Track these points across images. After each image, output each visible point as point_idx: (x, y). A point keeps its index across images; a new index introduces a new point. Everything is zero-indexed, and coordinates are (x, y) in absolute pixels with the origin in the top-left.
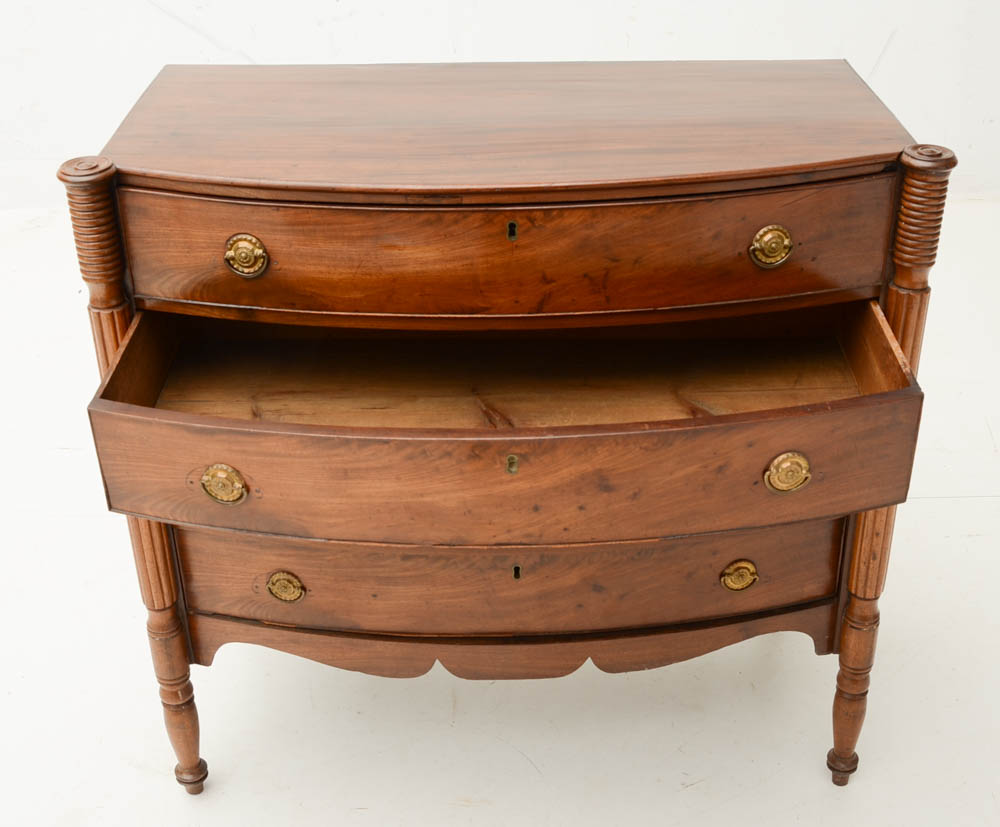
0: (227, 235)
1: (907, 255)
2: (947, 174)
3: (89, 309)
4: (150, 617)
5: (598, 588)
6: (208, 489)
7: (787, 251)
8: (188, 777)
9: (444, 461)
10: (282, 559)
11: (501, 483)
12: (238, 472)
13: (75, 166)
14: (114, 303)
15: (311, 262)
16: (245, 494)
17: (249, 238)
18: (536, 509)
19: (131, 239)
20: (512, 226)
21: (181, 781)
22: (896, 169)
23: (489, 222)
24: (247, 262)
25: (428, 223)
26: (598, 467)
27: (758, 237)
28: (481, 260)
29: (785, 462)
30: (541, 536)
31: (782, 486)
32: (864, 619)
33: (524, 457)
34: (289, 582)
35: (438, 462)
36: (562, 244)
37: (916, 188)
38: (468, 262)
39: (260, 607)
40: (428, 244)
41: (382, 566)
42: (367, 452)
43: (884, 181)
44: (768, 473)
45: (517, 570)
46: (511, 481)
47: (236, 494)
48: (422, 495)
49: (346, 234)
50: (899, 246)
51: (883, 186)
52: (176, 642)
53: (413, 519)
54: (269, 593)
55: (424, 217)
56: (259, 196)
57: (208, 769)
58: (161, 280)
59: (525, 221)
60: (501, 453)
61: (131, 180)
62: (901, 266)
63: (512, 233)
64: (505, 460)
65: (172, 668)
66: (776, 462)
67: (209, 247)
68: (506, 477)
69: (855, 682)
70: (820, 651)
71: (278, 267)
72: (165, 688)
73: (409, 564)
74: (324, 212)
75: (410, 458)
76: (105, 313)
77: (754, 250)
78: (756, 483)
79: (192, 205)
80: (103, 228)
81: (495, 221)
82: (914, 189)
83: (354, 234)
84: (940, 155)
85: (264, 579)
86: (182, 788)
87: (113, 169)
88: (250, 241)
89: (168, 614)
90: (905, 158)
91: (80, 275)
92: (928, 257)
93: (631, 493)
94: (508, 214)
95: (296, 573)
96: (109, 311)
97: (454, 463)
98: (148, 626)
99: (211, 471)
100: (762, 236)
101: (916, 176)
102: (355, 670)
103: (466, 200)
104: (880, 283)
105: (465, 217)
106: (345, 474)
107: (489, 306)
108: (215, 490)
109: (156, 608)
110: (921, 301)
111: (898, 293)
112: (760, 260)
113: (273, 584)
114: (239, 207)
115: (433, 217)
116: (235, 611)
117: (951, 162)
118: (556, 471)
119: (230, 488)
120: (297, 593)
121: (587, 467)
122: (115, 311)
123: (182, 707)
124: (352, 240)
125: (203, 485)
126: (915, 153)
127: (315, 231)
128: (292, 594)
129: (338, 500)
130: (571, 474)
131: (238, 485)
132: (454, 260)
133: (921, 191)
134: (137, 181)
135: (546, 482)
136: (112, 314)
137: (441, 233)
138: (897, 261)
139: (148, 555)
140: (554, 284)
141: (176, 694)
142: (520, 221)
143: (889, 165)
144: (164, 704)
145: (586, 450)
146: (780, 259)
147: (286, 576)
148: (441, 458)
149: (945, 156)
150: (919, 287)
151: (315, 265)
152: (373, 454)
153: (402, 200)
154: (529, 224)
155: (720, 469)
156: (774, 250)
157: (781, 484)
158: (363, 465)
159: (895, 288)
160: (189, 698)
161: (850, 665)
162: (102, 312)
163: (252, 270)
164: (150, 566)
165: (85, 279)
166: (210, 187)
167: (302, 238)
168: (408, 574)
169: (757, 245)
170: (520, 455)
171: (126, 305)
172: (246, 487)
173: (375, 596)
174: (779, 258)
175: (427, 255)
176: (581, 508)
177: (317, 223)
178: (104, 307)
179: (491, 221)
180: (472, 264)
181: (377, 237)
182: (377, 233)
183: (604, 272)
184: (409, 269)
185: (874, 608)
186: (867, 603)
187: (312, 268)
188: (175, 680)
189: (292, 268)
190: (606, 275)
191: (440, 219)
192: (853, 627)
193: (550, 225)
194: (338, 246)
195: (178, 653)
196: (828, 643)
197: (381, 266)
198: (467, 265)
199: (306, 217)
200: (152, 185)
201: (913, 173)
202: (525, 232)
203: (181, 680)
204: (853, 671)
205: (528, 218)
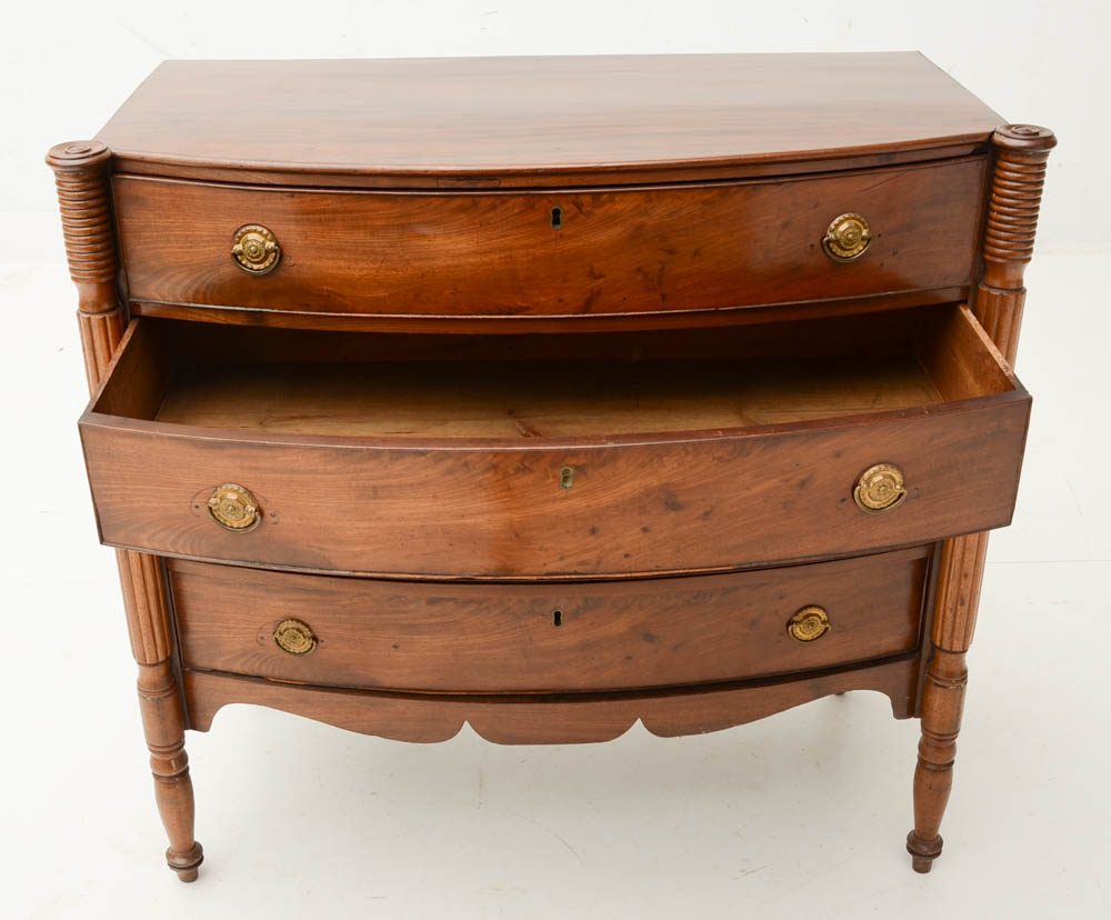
0: (234, 226)
1: (1000, 248)
2: (1045, 155)
3: (78, 315)
4: (142, 673)
5: (649, 638)
6: (216, 514)
7: (865, 243)
8: (181, 861)
9: (489, 475)
10: (290, 604)
11: (555, 500)
12: (251, 493)
13: (66, 149)
14: (106, 306)
15: (329, 255)
16: (259, 518)
17: (260, 229)
18: (593, 531)
19: (127, 234)
20: (556, 213)
21: (173, 866)
22: (987, 153)
23: (530, 206)
24: (257, 257)
25: (461, 209)
26: (664, 481)
27: (832, 226)
28: (522, 252)
29: (877, 475)
30: (599, 563)
31: (874, 504)
32: (951, 675)
33: (580, 469)
34: (299, 630)
35: (481, 477)
36: (613, 233)
37: (1011, 172)
38: (507, 253)
39: (266, 661)
40: (461, 233)
41: (404, 612)
42: (398, 467)
43: (974, 164)
44: (858, 488)
45: (557, 615)
46: (566, 498)
47: (248, 519)
48: (462, 517)
49: (369, 223)
50: (991, 240)
51: (973, 170)
52: (169, 702)
53: (451, 545)
54: (275, 643)
55: (458, 202)
56: (272, 182)
57: (204, 853)
58: (159, 282)
59: (571, 206)
60: (554, 465)
61: (127, 166)
62: (991, 262)
63: (556, 221)
64: (560, 473)
65: (164, 734)
66: (866, 475)
67: (214, 241)
68: (560, 493)
69: (939, 750)
70: (898, 715)
71: (292, 262)
72: (155, 756)
73: (435, 609)
74: (344, 198)
75: (450, 472)
76: (96, 319)
77: (828, 242)
78: (843, 500)
79: (196, 193)
80: (96, 220)
81: (537, 206)
82: (1008, 173)
83: (379, 223)
84: (1037, 134)
85: (271, 628)
86: (174, 874)
87: (108, 153)
88: (261, 233)
89: (161, 670)
90: (997, 138)
91: (69, 275)
92: (1024, 253)
93: (702, 512)
95: (307, 621)
96: (101, 316)
97: (500, 477)
98: (139, 684)
99: (220, 492)
100: (837, 226)
101: (1010, 158)
102: (371, 734)
103: (504, 184)
104: (969, 284)
105: (504, 202)
106: (375, 492)
107: (530, 305)
108: (223, 516)
109: (148, 662)
110: (1016, 303)
111: (989, 293)
112: (834, 254)
113: (281, 634)
114: (247, 193)
115: (468, 202)
116: (237, 667)
117: (1050, 142)
118: (617, 486)
119: (242, 512)
120: (308, 644)
121: (653, 481)
122: (107, 316)
123: (175, 779)
124: (374, 230)
125: (210, 509)
126: (1008, 133)
127: (334, 220)
128: (302, 645)
129: (366, 524)
130: (635, 490)
131: (251, 508)
132: (490, 252)
133: (1016, 175)
134: (135, 167)
135: (606, 499)
136: (104, 320)
137: (476, 221)
138: (988, 257)
139: (140, 601)
140: (603, 280)
141: (168, 764)
142: (565, 207)
143: (979, 146)
144: (155, 776)
145: (652, 461)
146: (858, 250)
147: (295, 625)
148: (487, 470)
149: (1042, 135)
150: (1014, 286)
151: (332, 259)
152: (408, 468)
153: (432, 184)
154: (576, 210)
155: (803, 484)
156: (851, 242)
157: (872, 501)
158: (395, 481)
159: (985, 289)
160: (183, 769)
161: (935, 730)
162: (92, 317)
163: (262, 266)
164: (142, 613)
165: (74, 279)
166: (217, 172)
167: (319, 228)
168: (433, 620)
169: (831, 236)
170: (576, 467)
171: (119, 310)
172: (260, 511)
173: (395, 647)
174: (855, 252)
175: (459, 246)
176: (645, 530)
177: (335, 211)
178: (95, 311)
179: (533, 207)
180: (511, 257)
181: (403, 226)
182: (403, 221)
183: (660, 266)
184: (440, 263)
185: (961, 663)
186: (953, 657)
187: (330, 263)
188: (168, 746)
189: (308, 263)
190: (662, 269)
191: (475, 205)
192: (938, 685)
193: (598, 212)
194: (360, 236)
195: (171, 715)
196: (909, 706)
197: (407, 260)
198: (505, 258)
199: (323, 204)
200: (151, 171)
201: (1006, 154)
202: (571, 219)
203: (175, 747)
204: (936, 737)
205: (575, 204)
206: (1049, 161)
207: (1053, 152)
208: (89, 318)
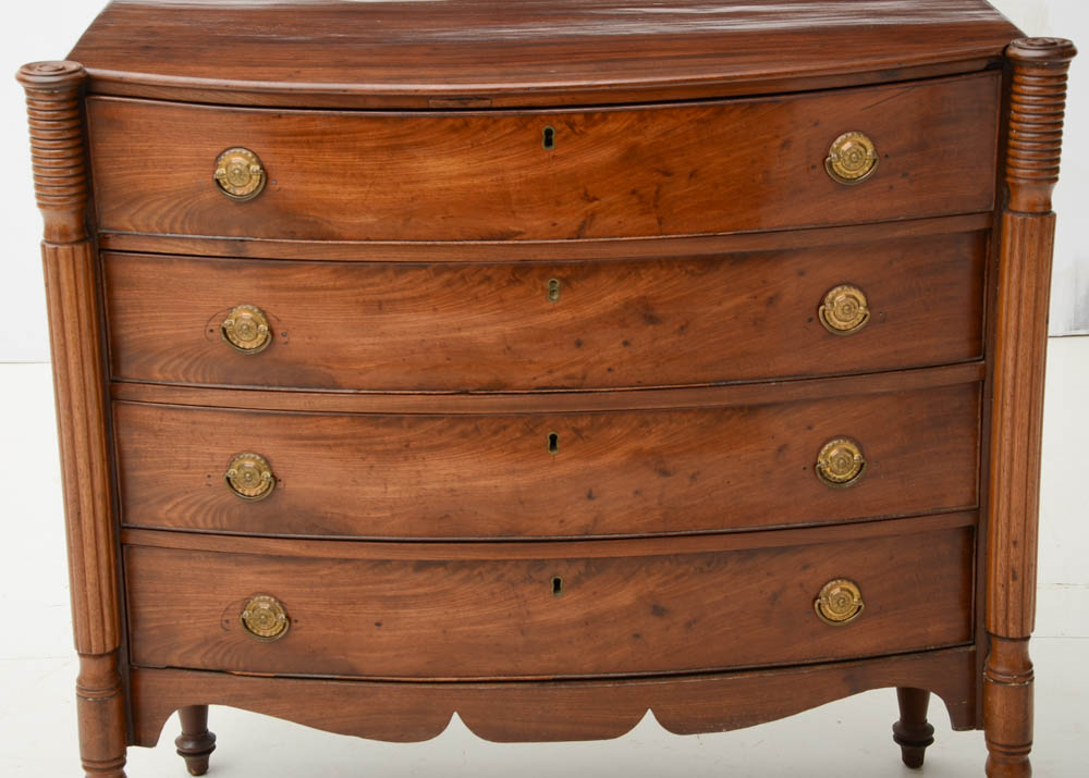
1: (1021, 169)
2: (1066, 65)
3: (43, 246)
5: (658, 611)
6: (229, 335)
9: (482, 287)
10: (263, 578)
11: (542, 312)
12: (264, 313)
15: (316, 179)
16: (270, 338)
17: (244, 152)
18: (579, 344)
19: (99, 160)
20: (549, 133)
22: (1000, 65)
23: (521, 127)
26: (642, 293)
27: (835, 145)
28: (514, 173)
29: (840, 296)
30: (584, 378)
31: (841, 325)
33: (565, 281)
35: (475, 290)
36: (605, 154)
37: (1028, 86)
38: (499, 175)
39: (229, 651)
40: (451, 155)
42: (402, 281)
43: (986, 80)
44: (822, 308)
45: (557, 583)
46: (553, 310)
47: (260, 338)
48: (459, 329)
49: (358, 145)
50: (1011, 161)
52: (113, 705)
54: (241, 626)
55: (449, 122)
58: (132, 211)
59: (563, 126)
60: (543, 276)
62: (1013, 184)
63: (549, 142)
64: (547, 285)
65: (105, 744)
66: (830, 296)
67: (196, 165)
68: (547, 305)
71: (277, 187)
72: (92, 775)
75: (449, 284)
76: (63, 250)
77: (831, 162)
78: (810, 320)
81: (529, 127)
82: (1025, 88)
83: (368, 144)
84: (1055, 44)
85: (237, 609)
89: (107, 663)
90: (1011, 50)
91: (34, 201)
92: (1049, 170)
93: (677, 327)
94: (544, 118)
95: (280, 597)
97: (493, 289)
99: (235, 313)
100: (839, 145)
102: (347, 732)
104: (992, 207)
105: (495, 122)
106: (380, 306)
107: (522, 229)
108: (236, 336)
109: (94, 652)
111: (1012, 221)
116: (196, 661)
117: (1069, 51)
118: (600, 298)
119: (254, 332)
120: (280, 625)
121: (632, 294)
124: (364, 152)
125: (225, 331)
126: (1024, 44)
127: (322, 142)
129: (371, 340)
130: (615, 302)
131: (264, 328)
132: (482, 174)
133: (1032, 89)
135: (590, 311)
136: (73, 252)
137: (468, 141)
138: (1008, 180)
140: (596, 203)
142: (557, 127)
145: (630, 273)
148: (481, 283)
149: (1059, 45)
150: (1041, 210)
151: (321, 183)
152: (410, 282)
154: (569, 130)
155: (771, 301)
157: (839, 323)
158: (398, 295)
159: (1009, 217)
162: (60, 248)
165: (40, 205)
168: (420, 591)
170: (562, 279)
172: (272, 331)
173: (378, 624)
174: (862, 173)
175: (450, 168)
176: (626, 343)
178: (63, 241)
179: (524, 127)
180: (503, 179)
181: (393, 148)
183: (655, 188)
184: (430, 186)
187: (317, 188)
188: (108, 762)
189: (294, 188)
190: (658, 192)
191: (466, 126)
192: (997, 682)
193: (592, 132)
194: (349, 159)
195: (114, 721)
197: (398, 184)
198: (497, 180)
201: (1022, 67)
202: (564, 139)
203: (115, 763)
205: (567, 123)
208: (56, 249)
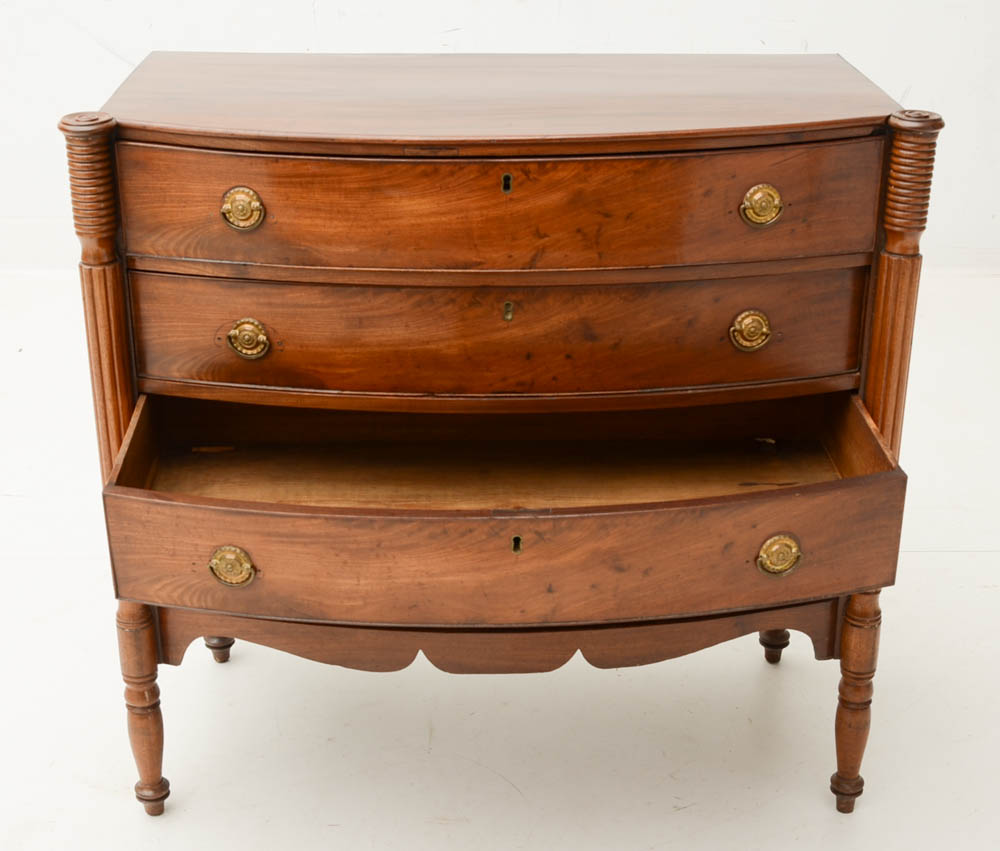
0: (224, 188)
2: (935, 135)
3: (81, 267)
7: (777, 211)
8: (148, 793)
13: (77, 118)
14: (106, 259)
15: (307, 215)
19: (127, 195)
20: (507, 179)
21: (141, 799)
22: (883, 132)
23: (484, 173)
24: (245, 215)
25: (425, 175)
27: (748, 195)
28: (477, 213)
32: (865, 615)
36: (556, 198)
37: (905, 150)
40: (423, 196)
43: (872, 144)
44: (732, 329)
50: (889, 211)
51: (873, 149)
52: (145, 635)
56: (258, 149)
57: (170, 788)
58: (153, 238)
59: (520, 173)
61: (130, 134)
62: (891, 231)
63: (507, 187)
65: (140, 665)
69: (858, 689)
70: (820, 656)
72: (130, 687)
74: (322, 163)
76: (97, 270)
77: (745, 209)
79: (190, 158)
80: (101, 182)
82: (902, 152)
83: (352, 186)
84: (927, 117)
86: (141, 806)
87: (113, 122)
88: (247, 194)
90: (893, 121)
91: (74, 230)
92: (918, 221)
94: (502, 166)
96: (100, 268)
98: (118, 616)
101: (904, 138)
103: (463, 152)
104: (872, 250)
105: (461, 169)
107: (482, 260)
110: (913, 267)
111: (889, 259)
112: (750, 219)
114: (237, 159)
115: (430, 169)
117: (938, 124)
122: (107, 268)
123: (147, 712)
124: (348, 193)
126: (903, 116)
133: (909, 153)
134: (137, 135)
136: (104, 271)
137: (437, 185)
138: (887, 226)
140: (547, 239)
141: (142, 694)
142: (514, 174)
143: (878, 128)
144: (128, 706)
146: (771, 217)
149: (931, 118)
150: (911, 252)
151: (311, 218)
153: (399, 152)
154: (524, 177)
156: (763, 209)
159: (886, 255)
160: (154, 702)
161: (852, 669)
162: (94, 268)
163: (247, 224)
165: (78, 233)
166: (209, 140)
167: (299, 190)
169: (748, 203)
171: (117, 264)
177: (314, 175)
178: (97, 263)
179: (486, 173)
180: (466, 217)
181: (373, 189)
182: (374, 184)
183: (596, 227)
184: (404, 222)
185: (874, 603)
186: (867, 598)
187: (308, 221)
188: (143, 677)
189: (288, 221)
190: (599, 230)
191: (436, 171)
192: (855, 626)
193: (544, 179)
194: (335, 197)
195: (146, 647)
196: (828, 648)
197: (377, 220)
198: (462, 218)
199: (303, 169)
200: (152, 139)
201: (900, 134)
202: (521, 184)
203: (148, 679)
204: (855, 676)
205: (523, 170)
206: (939, 141)
207: (942, 132)
208: (91, 270)
